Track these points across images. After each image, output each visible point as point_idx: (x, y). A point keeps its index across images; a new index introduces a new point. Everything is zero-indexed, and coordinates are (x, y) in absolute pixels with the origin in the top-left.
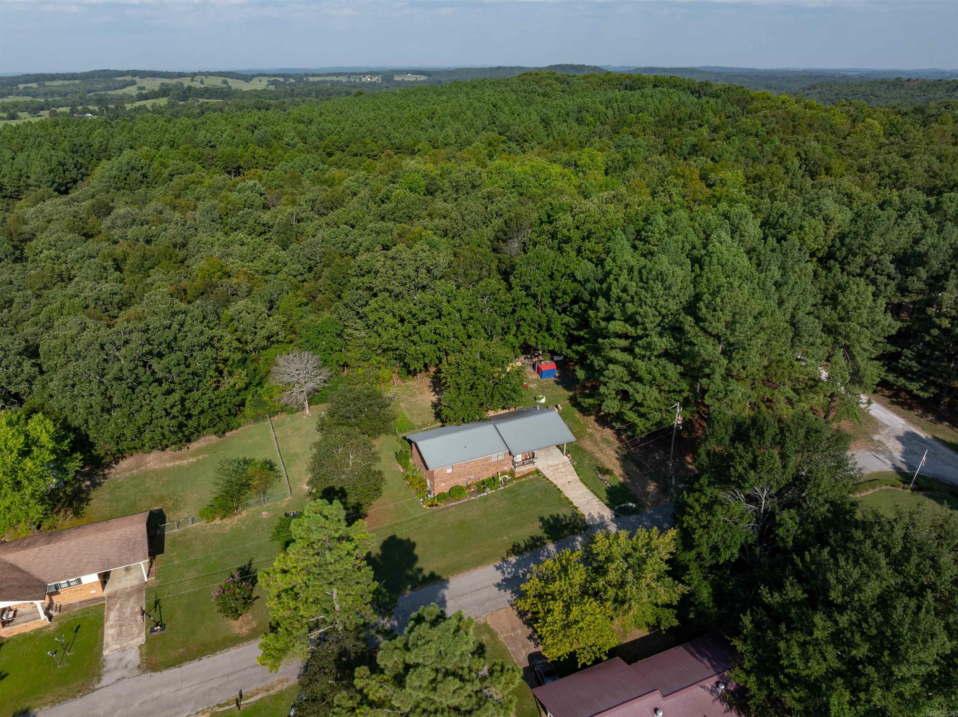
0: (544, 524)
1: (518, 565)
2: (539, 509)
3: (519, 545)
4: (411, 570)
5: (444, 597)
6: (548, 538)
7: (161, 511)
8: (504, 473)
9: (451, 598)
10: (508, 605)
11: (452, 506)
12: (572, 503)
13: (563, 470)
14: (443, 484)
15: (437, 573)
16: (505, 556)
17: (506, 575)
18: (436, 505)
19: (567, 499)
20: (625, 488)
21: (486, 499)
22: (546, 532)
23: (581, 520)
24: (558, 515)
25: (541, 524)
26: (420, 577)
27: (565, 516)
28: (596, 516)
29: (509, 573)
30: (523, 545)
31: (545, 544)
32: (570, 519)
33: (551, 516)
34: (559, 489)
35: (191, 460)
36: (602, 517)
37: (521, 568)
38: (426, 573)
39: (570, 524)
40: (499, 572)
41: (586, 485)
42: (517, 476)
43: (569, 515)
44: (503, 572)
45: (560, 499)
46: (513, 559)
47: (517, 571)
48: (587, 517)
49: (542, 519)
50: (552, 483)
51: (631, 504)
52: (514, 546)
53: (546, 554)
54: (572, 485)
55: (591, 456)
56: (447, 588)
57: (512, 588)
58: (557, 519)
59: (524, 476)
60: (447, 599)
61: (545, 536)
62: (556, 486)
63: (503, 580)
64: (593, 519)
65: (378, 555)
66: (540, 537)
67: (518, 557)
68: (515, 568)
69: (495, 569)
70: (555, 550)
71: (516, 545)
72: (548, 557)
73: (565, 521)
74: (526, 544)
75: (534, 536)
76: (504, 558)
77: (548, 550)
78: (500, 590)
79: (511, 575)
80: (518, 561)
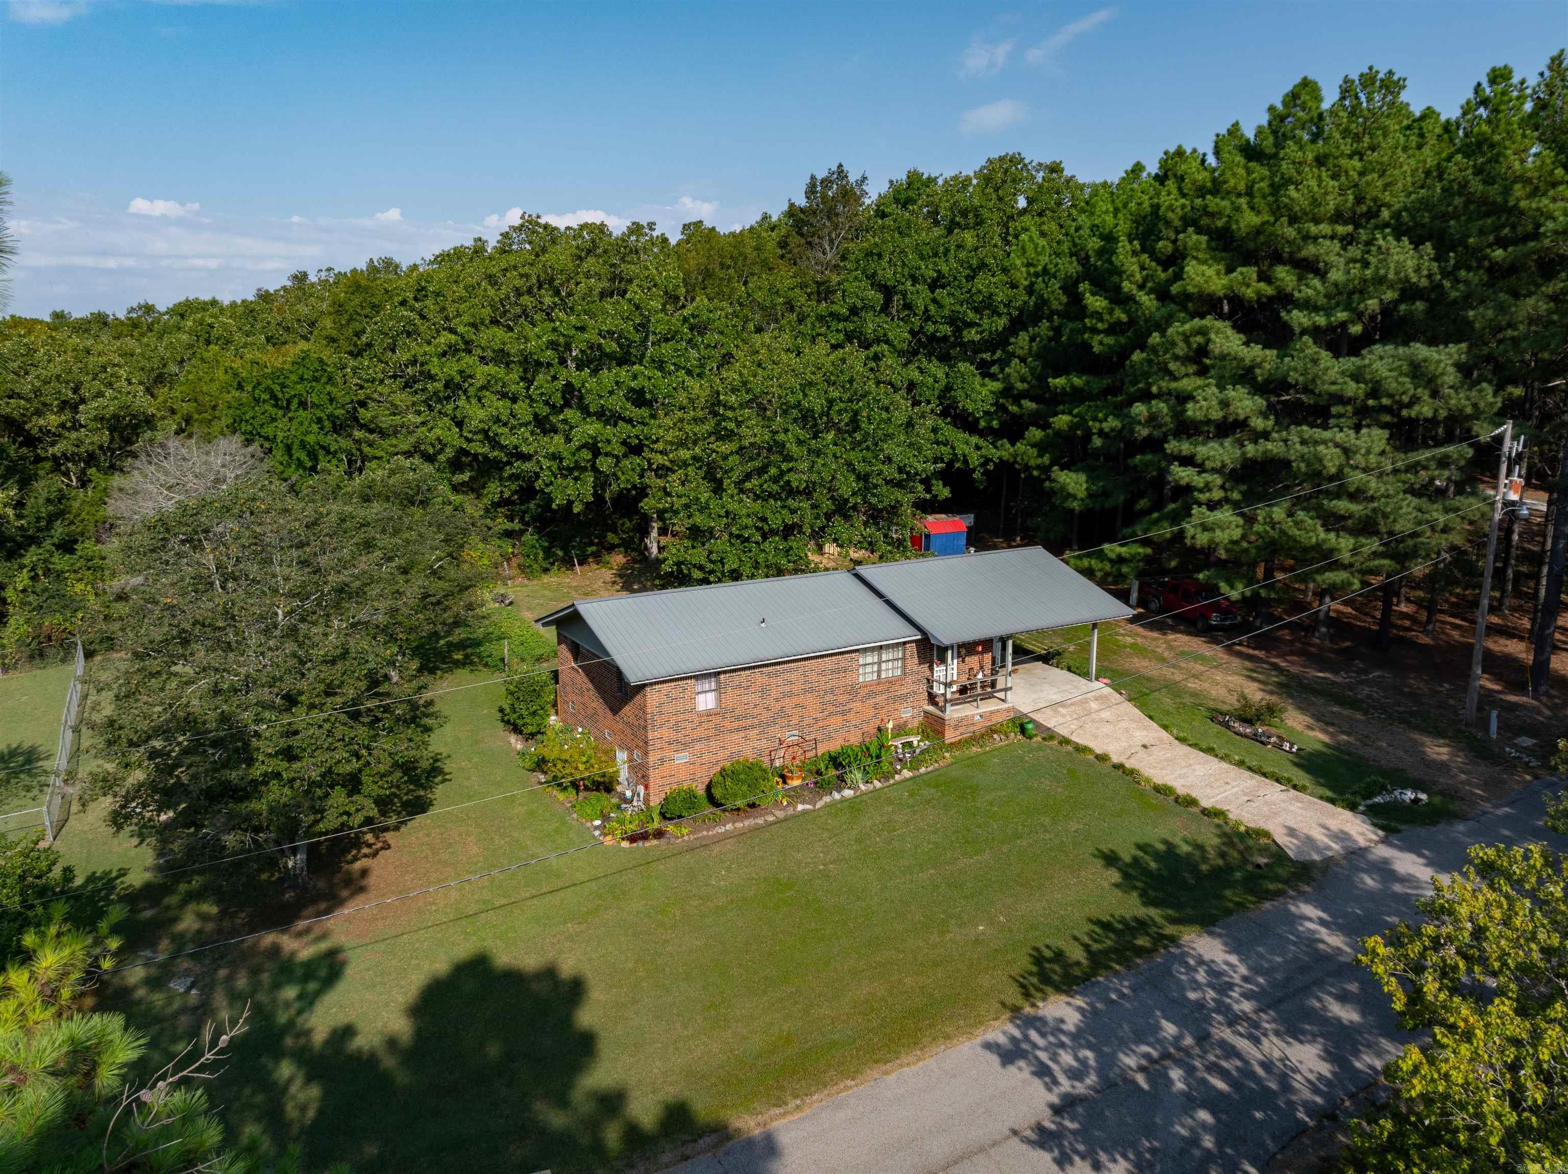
0: (1126, 875)
1: (1099, 1034)
2: (1073, 826)
3: (1059, 956)
4: (562, 1101)
6: (1174, 921)
8: (900, 730)
11: (727, 836)
12: (1191, 802)
13: (1106, 715)
14: (682, 758)
15: (701, 1106)
16: (1013, 996)
17: (1066, 1085)
18: (659, 834)
19: (1163, 791)
20: (1349, 754)
21: (854, 807)
22: (1149, 902)
23: (1263, 850)
24: (1165, 842)
25: (1115, 876)
26: (612, 1135)
27: (1200, 847)
28: (1319, 835)
29: (1075, 1075)
30: (1075, 953)
31: (1173, 940)
32: (1222, 853)
33: (1139, 847)
34: (1119, 767)
36: (1341, 836)
37: (1124, 1045)
39: (1232, 865)
40: (1020, 1073)
41: (1209, 751)
42: (950, 736)
43: (1211, 840)
44: (1042, 1072)
45: (1142, 794)
46: (1062, 1010)
47: (1106, 1062)
48: (1282, 839)
49: (1111, 859)
50: (1085, 750)
51: (1409, 795)
52: (1038, 959)
53: (1201, 976)
54: (1160, 753)
55: (1173, 689)
58: (1169, 855)
59: (975, 739)
61: (1154, 913)
62: (1103, 758)
63: (1057, 1110)
64: (1310, 843)
65: (392, 1043)
66: (1136, 919)
67: (1079, 1001)
68: (1090, 1047)
69: (995, 1059)
70: (1233, 959)
71: (1048, 954)
72: (1224, 988)
73: (1205, 859)
74: (1086, 947)
75: (1106, 918)
76: (1016, 1010)
77: (1201, 962)
78: (1062, 1161)
79: (1092, 1079)
80: (1091, 1016)
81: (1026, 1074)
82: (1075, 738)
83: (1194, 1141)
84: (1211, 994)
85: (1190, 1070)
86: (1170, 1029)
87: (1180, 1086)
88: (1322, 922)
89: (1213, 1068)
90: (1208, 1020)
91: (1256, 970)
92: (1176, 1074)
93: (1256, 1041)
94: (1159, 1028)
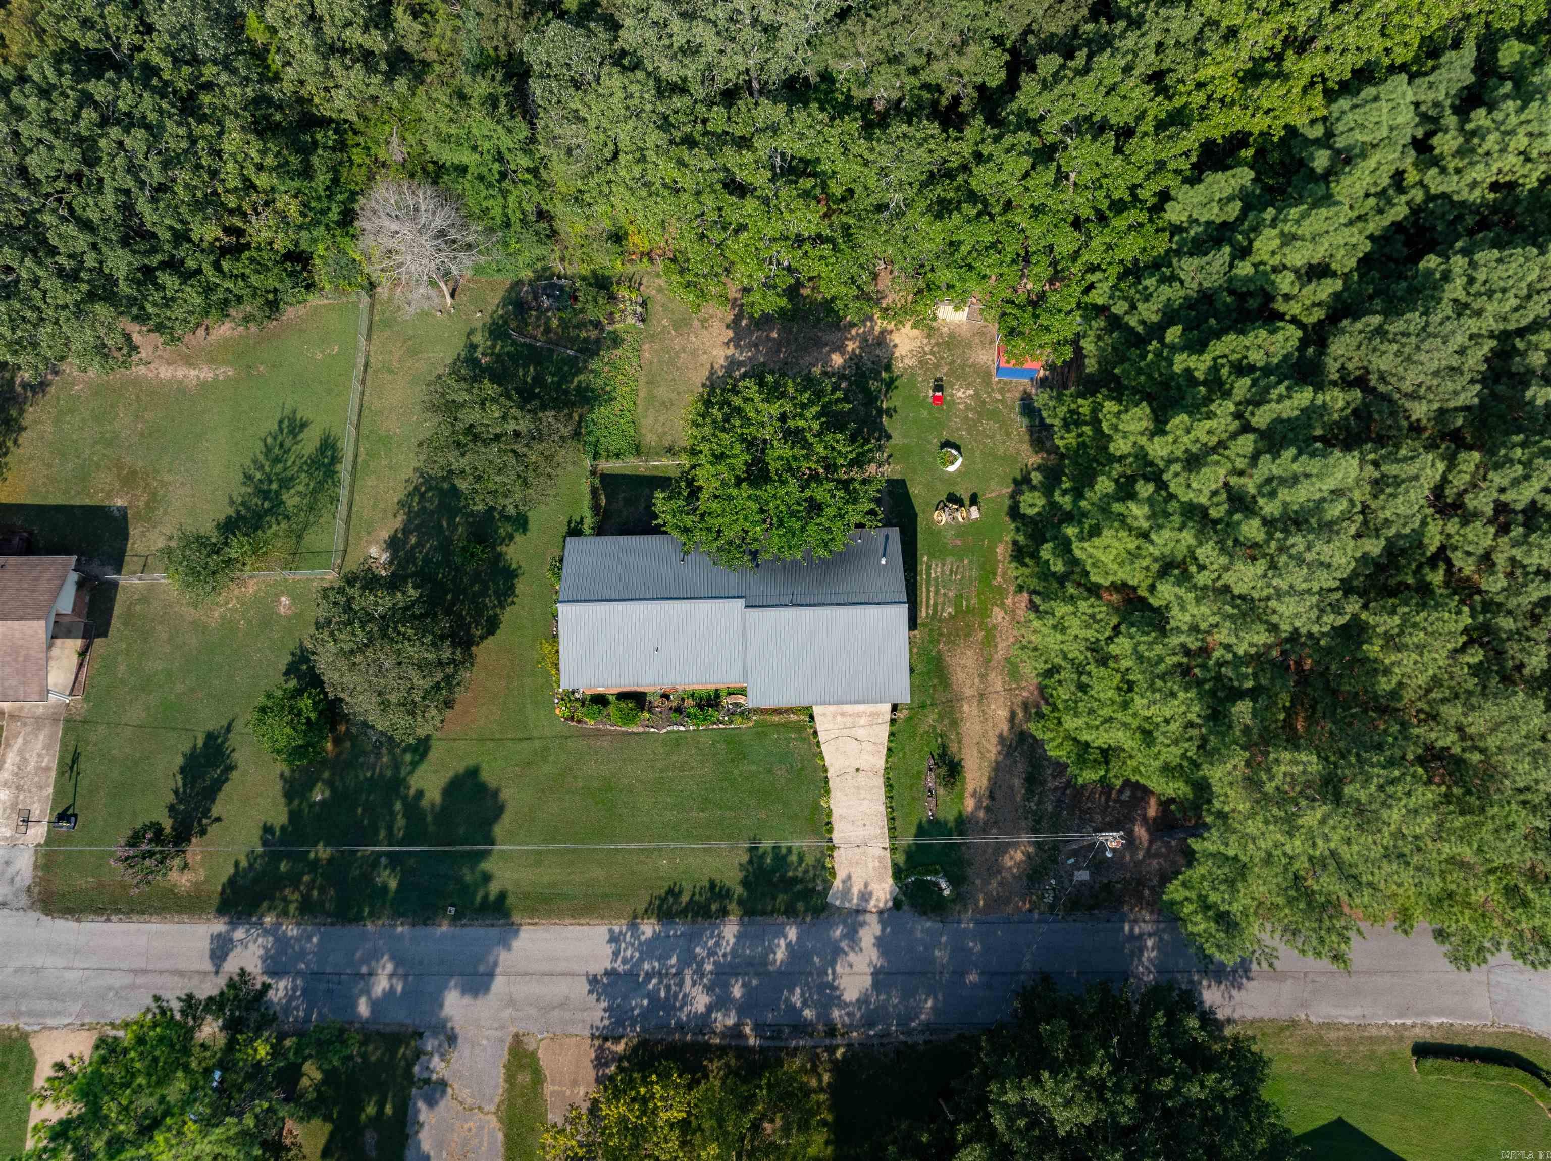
0: (751, 862)
1: (649, 949)
2: (763, 817)
3: (680, 893)
5: (496, 964)
6: (740, 901)
7: (123, 511)
9: (506, 974)
10: (587, 1033)
11: (611, 733)
12: (831, 829)
13: (862, 733)
15: (511, 900)
16: (641, 910)
17: (618, 963)
19: (829, 813)
22: (745, 883)
23: (824, 882)
24: (790, 850)
25: (747, 857)
26: (480, 894)
27: (800, 860)
28: (856, 888)
29: (625, 961)
30: (685, 898)
31: (725, 914)
32: (806, 872)
33: (775, 847)
34: (827, 780)
35: (206, 373)
36: (865, 896)
37: (651, 958)
38: (494, 888)
39: (802, 881)
40: (610, 950)
41: (889, 789)
43: (809, 860)
44: (616, 954)
46: (648, 929)
47: (641, 960)
48: (837, 884)
49: (754, 846)
50: (822, 759)
51: (943, 884)
52: (670, 891)
53: (711, 943)
54: (861, 778)
55: (951, 706)
56: (509, 948)
57: (612, 997)
58: (782, 859)
59: (781, 711)
60: (499, 970)
61: (738, 892)
62: (826, 768)
63: (607, 973)
64: (846, 893)
66: (728, 890)
67: (657, 928)
68: (641, 953)
69: (607, 937)
70: (732, 941)
71: (676, 890)
72: (712, 953)
73: (796, 869)
74: (694, 895)
75: (718, 882)
76: (635, 917)
77: (719, 935)
78: (590, 992)
79: (627, 967)
80: (656, 937)
81: (610, 952)
82: (823, 747)
83: (633, 1009)
84: (705, 954)
85: (660, 982)
86: (674, 960)
87: (651, 987)
88: (789, 945)
89: (668, 988)
90: (689, 965)
91: (734, 951)
92: (654, 981)
93: (694, 984)
94: (670, 957)
